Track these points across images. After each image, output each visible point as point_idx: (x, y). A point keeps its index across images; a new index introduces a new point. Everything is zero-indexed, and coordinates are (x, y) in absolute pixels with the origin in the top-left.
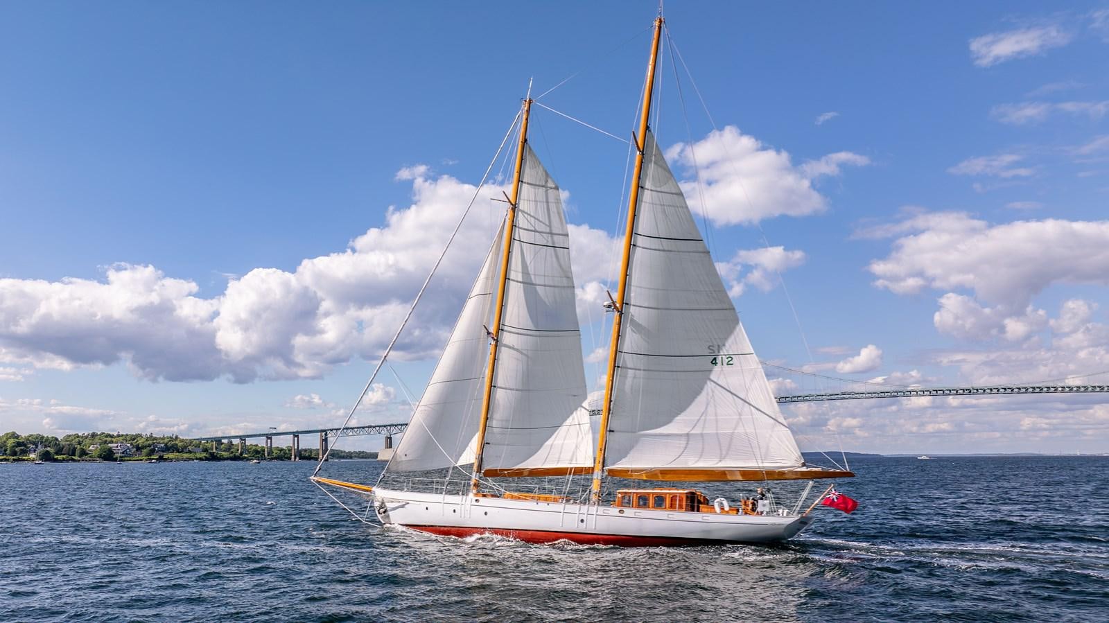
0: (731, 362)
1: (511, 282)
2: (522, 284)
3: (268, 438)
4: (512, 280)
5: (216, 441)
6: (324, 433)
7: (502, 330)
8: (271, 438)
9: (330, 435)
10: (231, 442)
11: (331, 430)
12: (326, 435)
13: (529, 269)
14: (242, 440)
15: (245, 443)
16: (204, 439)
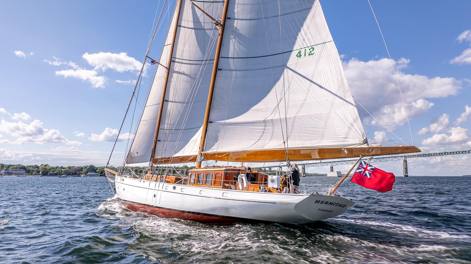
0: (312, 53)
1: (182, 28)
2: (193, 30)
3: (280, 168)
4: (183, 27)
5: (260, 169)
6: (303, 166)
7: (174, 61)
8: (281, 168)
9: (306, 166)
10: (265, 169)
11: (306, 164)
12: (304, 166)
13: (200, 19)
14: (270, 168)
15: (271, 170)
16: (255, 168)
